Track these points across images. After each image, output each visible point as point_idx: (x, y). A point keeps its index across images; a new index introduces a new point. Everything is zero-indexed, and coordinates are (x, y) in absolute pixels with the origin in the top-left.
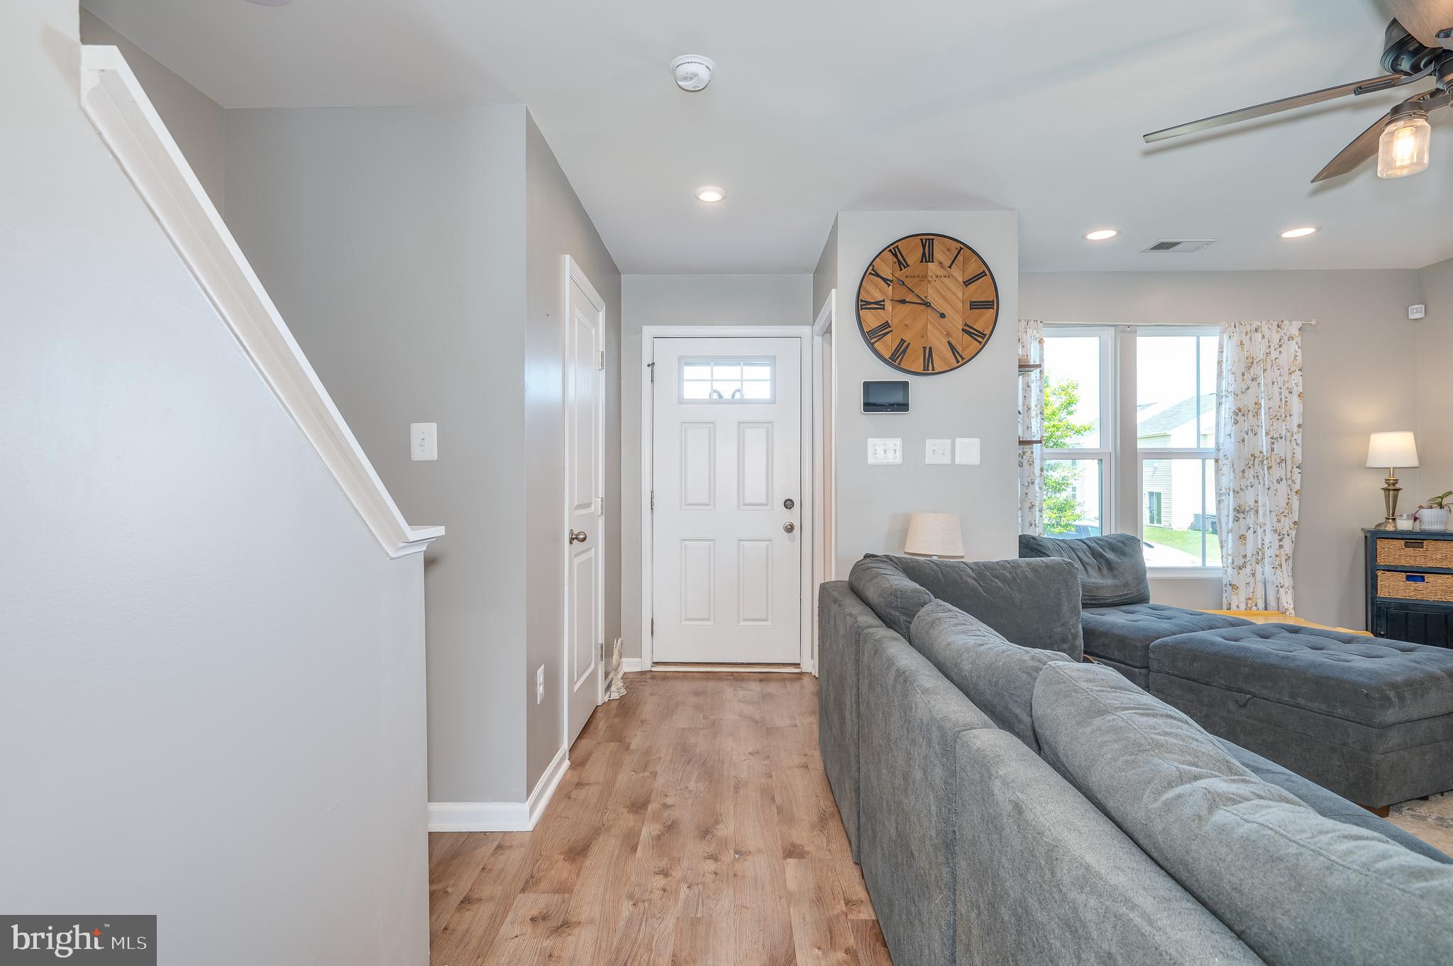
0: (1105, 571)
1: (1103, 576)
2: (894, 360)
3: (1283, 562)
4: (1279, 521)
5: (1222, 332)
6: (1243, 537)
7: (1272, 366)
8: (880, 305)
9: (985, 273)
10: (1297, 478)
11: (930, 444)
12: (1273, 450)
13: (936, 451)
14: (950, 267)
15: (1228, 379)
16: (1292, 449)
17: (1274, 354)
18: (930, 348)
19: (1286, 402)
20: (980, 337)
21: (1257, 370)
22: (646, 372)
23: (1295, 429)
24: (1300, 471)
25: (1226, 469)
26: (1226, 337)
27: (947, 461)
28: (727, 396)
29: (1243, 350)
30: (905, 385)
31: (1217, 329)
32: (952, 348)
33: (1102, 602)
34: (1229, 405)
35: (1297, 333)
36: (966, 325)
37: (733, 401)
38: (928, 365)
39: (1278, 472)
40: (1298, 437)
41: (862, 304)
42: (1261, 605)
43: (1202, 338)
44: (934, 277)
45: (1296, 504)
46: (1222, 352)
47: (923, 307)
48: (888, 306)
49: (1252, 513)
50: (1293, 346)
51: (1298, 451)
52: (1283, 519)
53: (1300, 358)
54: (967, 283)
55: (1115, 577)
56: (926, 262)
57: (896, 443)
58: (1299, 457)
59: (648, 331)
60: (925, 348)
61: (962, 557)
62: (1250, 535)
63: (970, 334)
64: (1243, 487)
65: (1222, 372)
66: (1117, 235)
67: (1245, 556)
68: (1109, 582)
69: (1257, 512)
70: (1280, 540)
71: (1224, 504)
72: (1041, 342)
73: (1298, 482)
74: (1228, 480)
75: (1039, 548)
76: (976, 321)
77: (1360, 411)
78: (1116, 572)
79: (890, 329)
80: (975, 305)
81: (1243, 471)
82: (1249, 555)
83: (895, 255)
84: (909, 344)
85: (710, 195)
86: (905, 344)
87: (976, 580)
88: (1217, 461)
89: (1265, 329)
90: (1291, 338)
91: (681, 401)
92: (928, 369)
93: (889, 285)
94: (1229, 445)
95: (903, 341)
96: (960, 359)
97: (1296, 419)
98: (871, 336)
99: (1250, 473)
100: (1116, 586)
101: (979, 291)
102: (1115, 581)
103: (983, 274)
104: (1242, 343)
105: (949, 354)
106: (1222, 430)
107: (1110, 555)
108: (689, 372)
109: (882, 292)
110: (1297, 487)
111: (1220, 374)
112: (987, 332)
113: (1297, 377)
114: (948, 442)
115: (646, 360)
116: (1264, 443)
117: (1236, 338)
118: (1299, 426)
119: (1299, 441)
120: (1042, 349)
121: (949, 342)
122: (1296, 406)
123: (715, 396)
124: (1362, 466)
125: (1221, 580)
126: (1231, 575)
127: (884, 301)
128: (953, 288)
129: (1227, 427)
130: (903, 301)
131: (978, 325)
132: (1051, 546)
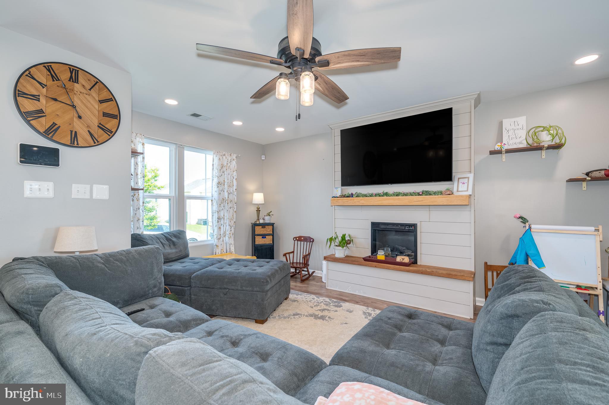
0: (172, 246)
1: (171, 249)
2: (48, 134)
3: (232, 236)
4: (230, 222)
5: (214, 154)
6: (220, 228)
7: (228, 168)
8: (35, 98)
9: (111, 99)
10: (235, 207)
11: (75, 187)
12: (229, 197)
13: (79, 191)
14: (90, 90)
15: (216, 171)
16: (234, 197)
17: (229, 164)
18: (76, 132)
19: (232, 181)
20: (111, 133)
21: (224, 169)
23: (235, 190)
24: (236, 204)
25: (215, 204)
26: (215, 155)
27: (87, 196)
29: (220, 161)
30: (56, 151)
31: (212, 153)
32: (91, 135)
33: (171, 260)
34: (216, 180)
35: (235, 158)
36: (100, 124)
38: (74, 142)
39: (230, 205)
40: (235, 193)
41: (19, 93)
42: (225, 251)
43: (207, 155)
44: (79, 93)
45: (235, 216)
46: (214, 161)
47: (71, 107)
48: (43, 100)
49: (223, 219)
50: (234, 163)
51: (236, 198)
52: (231, 221)
53: (236, 167)
54: (101, 102)
55: (176, 248)
56: (73, 81)
57: (51, 185)
58: (236, 199)
60: (71, 132)
61: (96, 250)
62: (222, 227)
63: (102, 129)
64: (220, 210)
65: (214, 168)
66: (178, 104)
67: (220, 235)
68: (174, 251)
69: (224, 219)
70: (231, 228)
71: (214, 217)
72: (143, 144)
73: (235, 208)
74: (215, 208)
75: (142, 239)
76: (107, 123)
77: (251, 186)
78: (176, 246)
79: (44, 115)
80: (105, 115)
81: (220, 205)
82: (222, 234)
83: (49, 71)
84: (59, 127)
86: (56, 126)
87: (103, 264)
88: (212, 201)
89: (226, 155)
90: (234, 160)
92: (74, 144)
93: (43, 87)
94: (216, 195)
95: (54, 124)
96: (96, 142)
97: (235, 188)
98: (27, 115)
99: (222, 205)
100: (177, 252)
101: (108, 107)
102: (177, 250)
103: (110, 100)
104: (220, 159)
105: (89, 138)
106: (214, 189)
107: (174, 239)
109: (38, 90)
110: (235, 210)
111: (213, 169)
112: (114, 130)
113: (235, 173)
114: (88, 187)
116: (226, 194)
117: (218, 157)
118: (236, 189)
119: (236, 195)
120: (144, 148)
121: (89, 131)
122: (235, 183)
124: (251, 203)
125: (213, 244)
126: (216, 242)
127: (39, 96)
128: (92, 102)
129: (215, 188)
130: (55, 100)
131: (108, 126)
132: (148, 238)
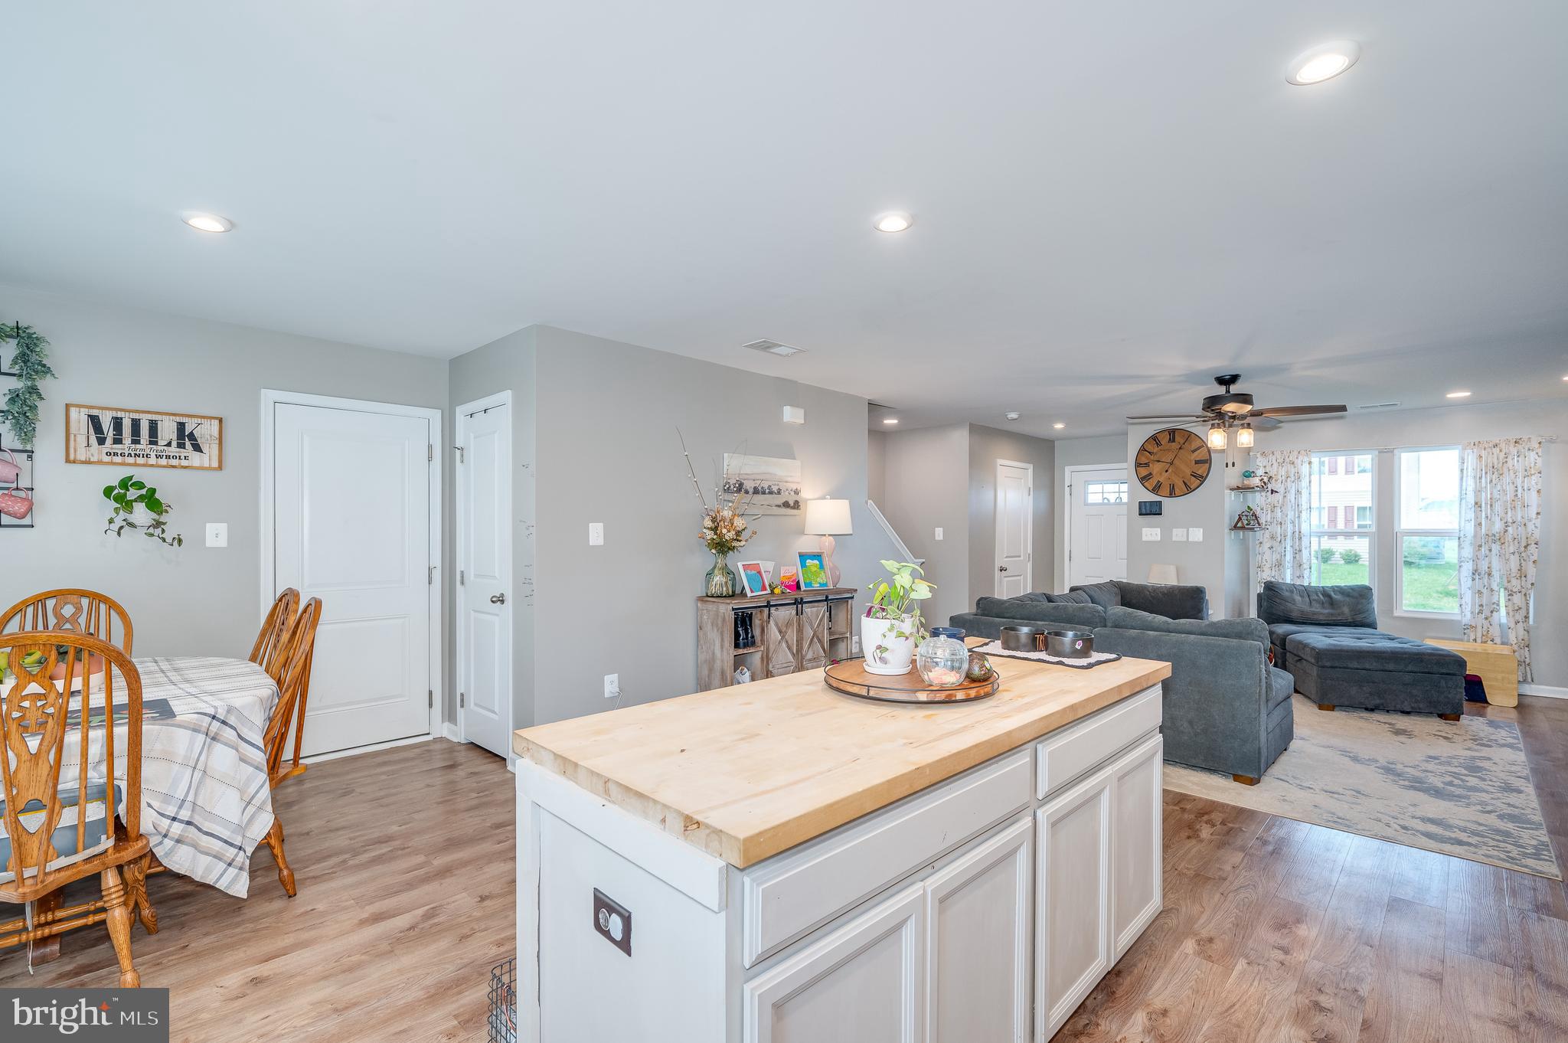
1: (1324, 608)
2: (1155, 490)
5: (1464, 449)
7: (1508, 471)
8: (1147, 465)
9: (1203, 446)
10: (1534, 552)
11: (1175, 531)
12: (1506, 532)
13: (1178, 534)
14: (1183, 445)
16: (1532, 531)
17: (1510, 463)
18: (1174, 484)
19: (1522, 497)
20: (1201, 478)
22: (1067, 490)
23: (1534, 516)
24: (1537, 547)
25: (1466, 544)
26: (1466, 452)
27: (1185, 540)
28: (1112, 501)
29: (1483, 461)
30: (1161, 503)
31: (1457, 448)
32: (1185, 484)
34: (1469, 500)
35: (1537, 446)
36: (1193, 472)
37: (1116, 504)
38: (1173, 492)
39: (1511, 548)
40: (1538, 522)
41: (1138, 465)
44: (1175, 450)
45: (1532, 570)
46: (1463, 462)
47: (1169, 465)
48: (1151, 465)
50: (1532, 456)
53: (1539, 464)
54: (1194, 451)
56: (1171, 442)
57: (1157, 531)
59: (1068, 469)
60: (1171, 484)
63: (1195, 476)
64: (1479, 557)
65: (1463, 477)
67: (1482, 606)
68: (1327, 611)
72: (1310, 463)
74: (1467, 552)
75: (1273, 589)
76: (1198, 470)
78: (1336, 606)
79: (1153, 475)
80: (1197, 462)
81: (1480, 546)
83: (1155, 441)
84: (1162, 483)
85: (1059, 426)
86: (1160, 483)
90: (1530, 450)
91: (1086, 504)
92: (1172, 494)
93: (1151, 455)
94: (1470, 529)
95: (1159, 481)
96: (1189, 490)
98: (1143, 480)
99: (1485, 548)
100: (1332, 614)
101: (1200, 455)
103: (1201, 447)
104: (1481, 456)
105: (1184, 487)
106: (1463, 516)
108: (1092, 488)
109: (1147, 458)
110: (1535, 558)
111: (1459, 479)
112: (1205, 475)
113: (1536, 479)
114: (1185, 530)
115: (1067, 483)
116: (1498, 526)
117: (1475, 453)
118: (1538, 514)
121: (1184, 481)
123: (1106, 501)
125: (1460, 622)
126: (1467, 618)
127: (1148, 463)
129: (1471, 515)
130: (1159, 461)
131: (1199, 472)
132: (1284, 588)
